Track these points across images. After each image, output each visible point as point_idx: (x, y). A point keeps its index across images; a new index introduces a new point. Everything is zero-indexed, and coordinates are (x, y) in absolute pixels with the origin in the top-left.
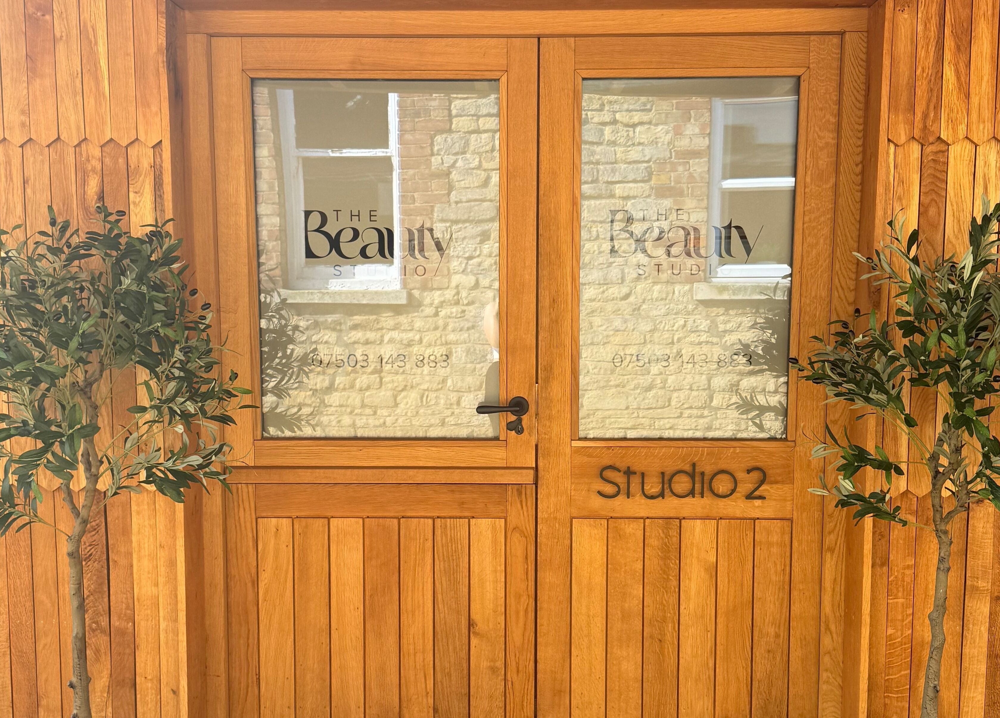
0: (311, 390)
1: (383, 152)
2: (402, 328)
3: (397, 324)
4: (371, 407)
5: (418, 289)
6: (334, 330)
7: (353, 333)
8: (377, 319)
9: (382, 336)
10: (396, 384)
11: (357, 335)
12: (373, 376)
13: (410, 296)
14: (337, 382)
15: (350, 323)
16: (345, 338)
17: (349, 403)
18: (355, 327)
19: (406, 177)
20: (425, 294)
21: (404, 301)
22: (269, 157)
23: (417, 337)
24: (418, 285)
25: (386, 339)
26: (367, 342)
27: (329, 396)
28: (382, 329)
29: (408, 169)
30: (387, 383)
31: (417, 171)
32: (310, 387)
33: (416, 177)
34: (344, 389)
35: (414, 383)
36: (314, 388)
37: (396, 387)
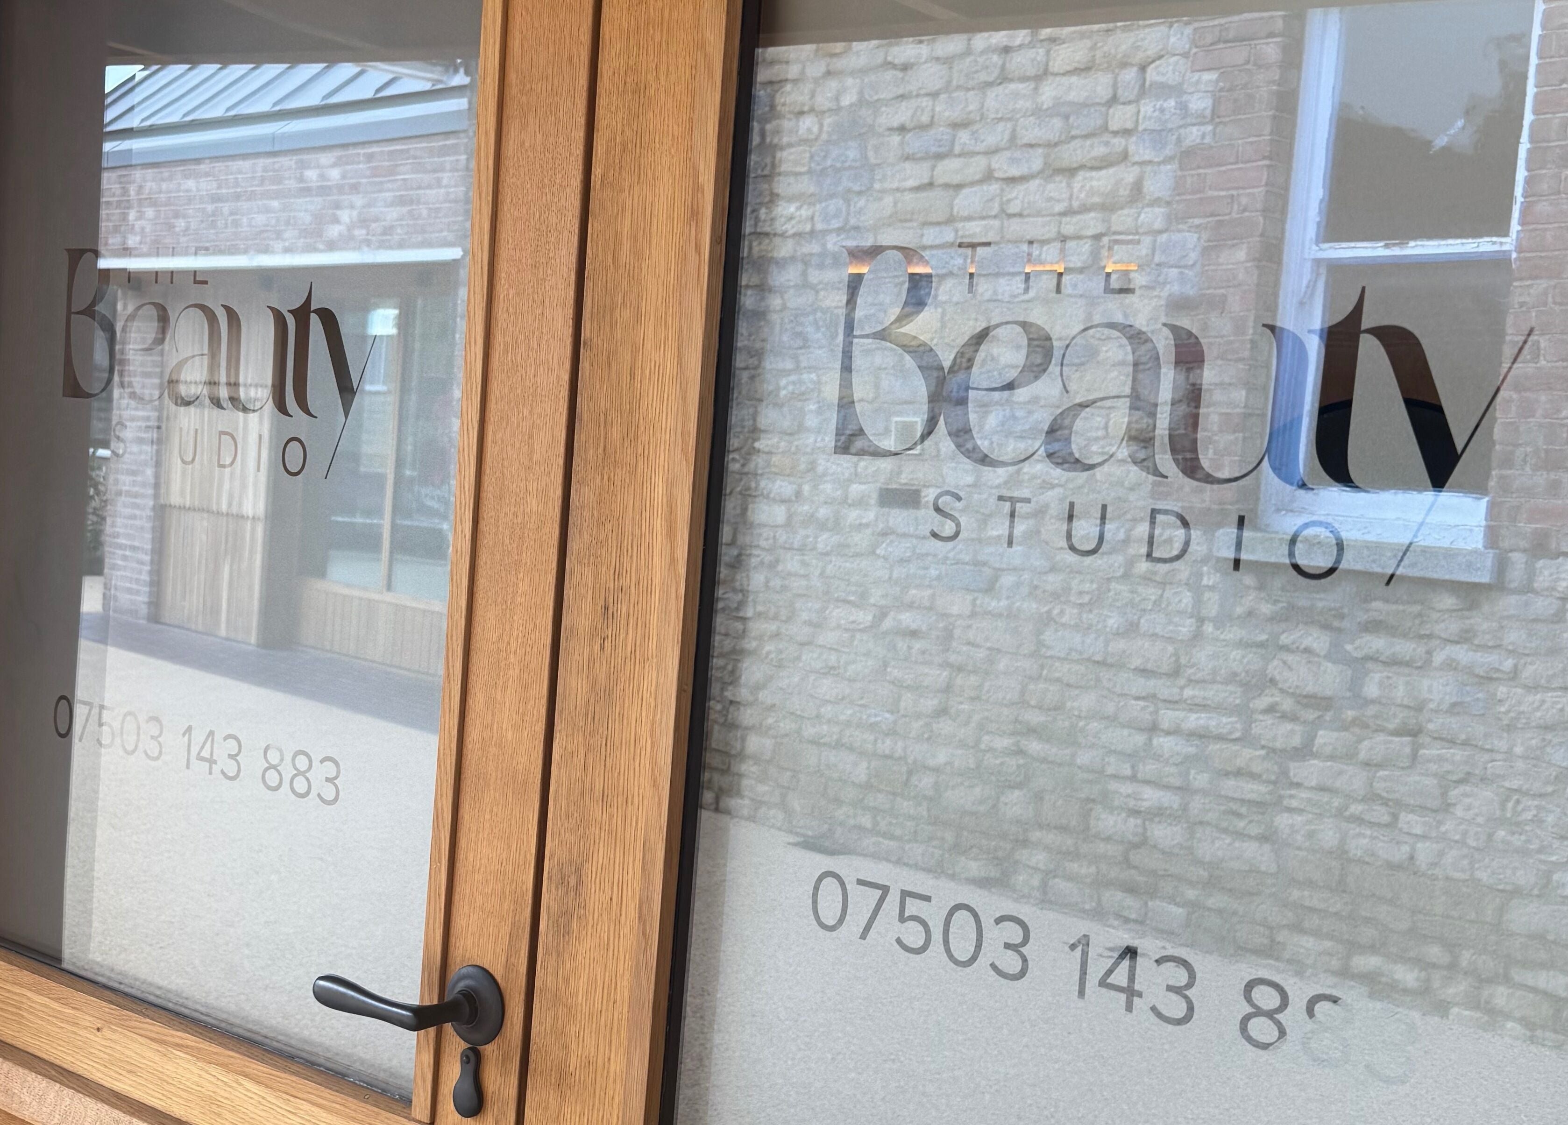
0: (1263, 747)
1: (1494, 243)
2: (1476, 642)
3: (1467, 631)
4: (1385, 802)
5: (1525, 551)
6: (1326, 627)
7: (1367, 637)
8: (1420, 615)
9: (1429, 653)
10: (1447, 767)
11: (1377, 643)
12: (1397, 739)
13: (1501, 566)
14: (1319, 741)
15: (1362, 617)
16: (1349, 647)
17: (1338, 784)
18: (1373, 626)
19: (1528, 299)
20: (1540, 564)
21: (1484, 578)
22: (1247, 261)
23: (1508, 664)
24: (1523, 544)
25: (1439, 658)
26: (1394, 662)
27: (1297, 764)
28: (1430, 636)
29: (1536, 278)
30: (1429, 761)
31: (1553, 283)
32: (1263, 743)
33: (1550, 300)
34: (1332, 758)
35: (1489, 772)
36: (1271, 745)
37: (1448, 772)
